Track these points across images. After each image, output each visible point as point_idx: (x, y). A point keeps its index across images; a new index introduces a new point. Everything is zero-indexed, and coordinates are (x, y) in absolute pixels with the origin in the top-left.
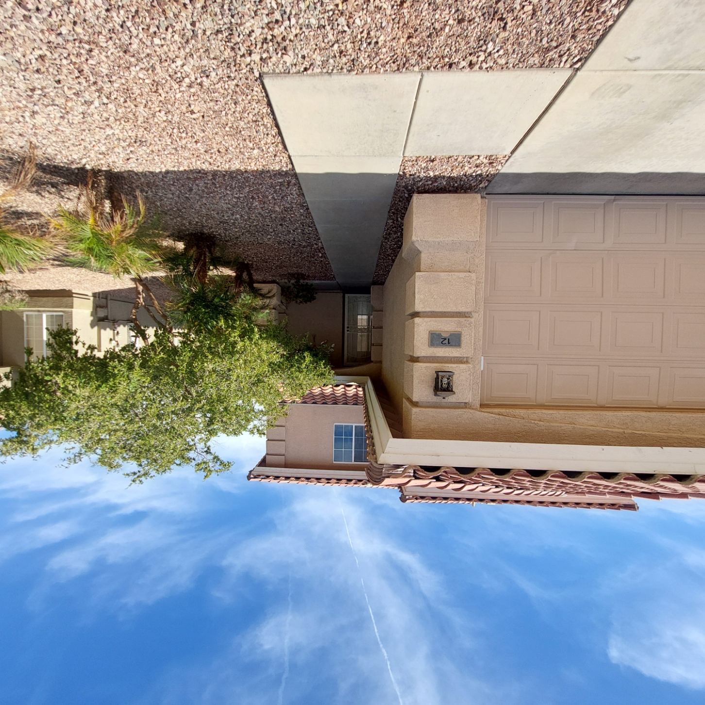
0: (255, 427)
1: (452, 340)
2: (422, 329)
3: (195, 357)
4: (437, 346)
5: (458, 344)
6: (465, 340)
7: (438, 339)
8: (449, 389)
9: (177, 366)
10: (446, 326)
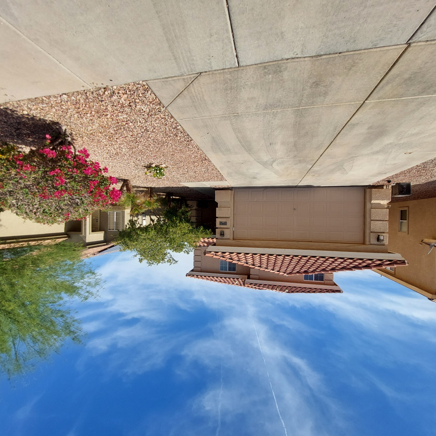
0: (186, 250)
1: (225, 224)
2: (218, 221)
3: (167, 227)
4: (221, 225)
5: (226, 225)
6: (228, 223)
7: (221, 223)
8: (223, 235)
9: (163, 230)
10: (223, 220)
